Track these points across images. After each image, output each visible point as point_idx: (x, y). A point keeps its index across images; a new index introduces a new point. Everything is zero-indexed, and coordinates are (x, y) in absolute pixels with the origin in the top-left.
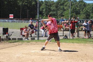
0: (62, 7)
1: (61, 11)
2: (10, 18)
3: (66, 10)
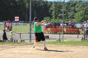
0: (73, 8)
1: (72, 12)
2: (15, 20)
3: (77, 12)
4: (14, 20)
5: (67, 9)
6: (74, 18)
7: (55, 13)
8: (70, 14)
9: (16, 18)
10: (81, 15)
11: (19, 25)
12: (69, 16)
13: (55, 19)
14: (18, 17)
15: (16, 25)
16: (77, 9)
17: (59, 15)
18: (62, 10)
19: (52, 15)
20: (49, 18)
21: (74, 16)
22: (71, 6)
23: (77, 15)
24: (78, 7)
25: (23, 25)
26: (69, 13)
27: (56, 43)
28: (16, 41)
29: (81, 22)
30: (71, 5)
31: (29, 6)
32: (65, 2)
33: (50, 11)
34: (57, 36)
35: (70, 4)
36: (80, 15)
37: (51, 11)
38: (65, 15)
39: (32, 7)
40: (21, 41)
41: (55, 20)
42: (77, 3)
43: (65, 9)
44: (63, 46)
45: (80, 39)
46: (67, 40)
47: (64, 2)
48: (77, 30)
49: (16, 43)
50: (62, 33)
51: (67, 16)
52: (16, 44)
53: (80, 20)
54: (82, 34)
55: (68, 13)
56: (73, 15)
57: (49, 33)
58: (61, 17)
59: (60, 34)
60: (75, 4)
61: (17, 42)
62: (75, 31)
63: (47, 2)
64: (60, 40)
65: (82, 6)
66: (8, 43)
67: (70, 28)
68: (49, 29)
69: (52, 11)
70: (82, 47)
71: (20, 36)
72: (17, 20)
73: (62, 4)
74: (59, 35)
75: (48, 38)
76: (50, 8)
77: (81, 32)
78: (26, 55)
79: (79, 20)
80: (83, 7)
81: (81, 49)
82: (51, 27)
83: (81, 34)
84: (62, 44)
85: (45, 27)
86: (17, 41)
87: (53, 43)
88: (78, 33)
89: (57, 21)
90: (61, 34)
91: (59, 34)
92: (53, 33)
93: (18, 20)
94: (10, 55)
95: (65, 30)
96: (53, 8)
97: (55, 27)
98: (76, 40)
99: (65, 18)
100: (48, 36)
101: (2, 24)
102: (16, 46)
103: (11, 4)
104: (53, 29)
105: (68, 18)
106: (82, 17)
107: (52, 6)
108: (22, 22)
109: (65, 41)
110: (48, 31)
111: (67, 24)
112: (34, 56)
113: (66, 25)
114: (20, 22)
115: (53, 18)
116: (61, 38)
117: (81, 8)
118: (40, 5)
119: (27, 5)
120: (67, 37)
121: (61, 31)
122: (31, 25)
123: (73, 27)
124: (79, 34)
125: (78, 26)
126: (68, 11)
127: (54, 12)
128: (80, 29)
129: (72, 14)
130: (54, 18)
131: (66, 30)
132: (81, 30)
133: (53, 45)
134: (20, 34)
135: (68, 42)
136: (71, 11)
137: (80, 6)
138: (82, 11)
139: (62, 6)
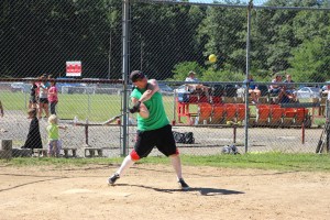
0: (284, 28)
1: (282, 44)
2: (68, 75)
3: (300, 42)
4: (64, 75)
5: (262, 30)
6: (287, 66)
7: (218, 46)
8: (275, 50)
9: (71, 67)
10: (317, 57)
11: (81, 91)
12: (270, 60)
13: (216, 71)
14: (79, 63)
15: (70, 92)
16: (299, 33)
17: (234, 55)
18: (245, 36)
19: (205, 54)
20: (193, 64)
21: (290, 59)
22: (278, 22)
23: (298, 53)
24: (303, 24)
25: (98, 92)
26: (272, 47)
27: (218, 159)
28: (70, 153)
29: (317, 80)
30: (277, 16)
31: (119, 19)
32: (256, 4)
33: (198, 40)
34: (224, 135)
35: (273, 14)
36: (311, 56)
37: (202, 39)
38: (254, 54)
39: (132, 23)
40: (88, 153)
41: (219, 73)
42: (300, 10)
43: (255, 32)
44: (248, 171)
45: (310, 148)
46: (262, 151)
47: (251, 6)
48: (298, 113)
49: (69, 160)
50: (244, 122)
51: (262, 57)
52: (72, 166)
53: (311, 72)
54: (319, 127)
55: (265, 45)
56: (287, 55)
57: (196, 123)
58: (239, 64)
59: (235, 127)
60: (293, 14)
61: (74, 155)
62: (294, 115)
63: (188, 6)
64: (234, 150)
65: (321, 21)
66: (40, 159)
67: (272, 103)
68: (194, 108)
69: (206, 38)
70: (317, 175)
71: (87, 133)
72: (73, 75)
73: (243, 15)
74: (231, 130)
75: (191, 141)
76: (197, 27)
77: (317, 120)
78: (109, 206)
79: (307, 72)
80: (321, 25)
81: (313, 185)
82: (203, 99)
83: (313, 125)
84: (242, 164)
85: (181, 99)
86: (74, 151)
87: (209, 160)
88: (304, 122)
89: (223, 77)
90: (241, 127)
91: (231, 126)
92: (208, 122)
93: (79, 74)
94: (49, 206)
95: (254, 111)
96: (208, 26)
97: (217, 101)
98: (296, 150)
99: (256, 67)
100: (191, 134)
101: (20, 89)
102: (71, 174)
103: (53, 13)
104: (210, 107)
105: (266, 67)
106: (319, 63)
107: (205, 21)
108: (93, 82)
109: (254, 151)
110: (189, 115)
111: (263, 88)
112: (137, 208)
113: (257, 91)
114: (86, 82)
115: (210, 65)
116: (238, 140)
117: (317, 28)
118: (162, 18)
119: (113, 16)
120: (260, 138)
121: (240, 114)
122: (125, 91)
123: (284, 99)
124: (309, 127)
125: (305, 95)
126: (265, 38)
127: (212, 43)
128: (311, 110)
129: (281, 52)
130: (215, 66)
131: (260, 113)
132: (317, 110)
133: (210, 169)
134: (87, 126)
135: (267, 155)
136: (275, 41)
137: (313, 19)
138: (317, 39)
139: (244, 20)
